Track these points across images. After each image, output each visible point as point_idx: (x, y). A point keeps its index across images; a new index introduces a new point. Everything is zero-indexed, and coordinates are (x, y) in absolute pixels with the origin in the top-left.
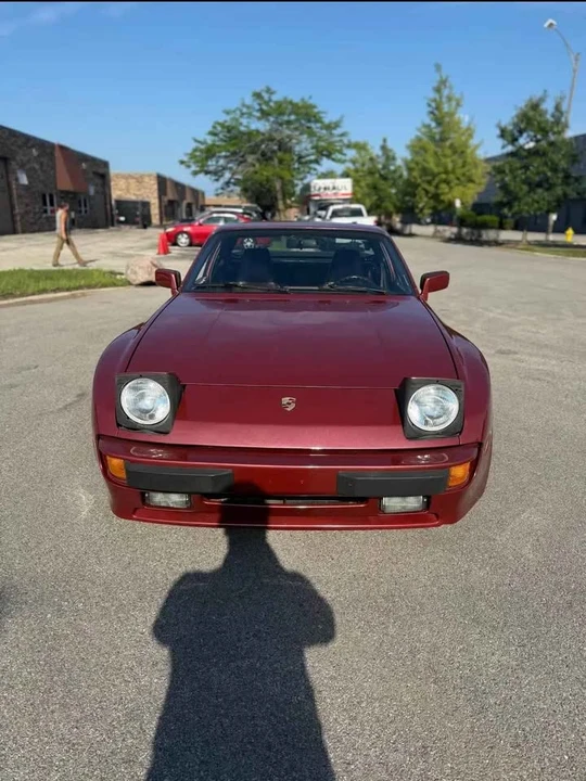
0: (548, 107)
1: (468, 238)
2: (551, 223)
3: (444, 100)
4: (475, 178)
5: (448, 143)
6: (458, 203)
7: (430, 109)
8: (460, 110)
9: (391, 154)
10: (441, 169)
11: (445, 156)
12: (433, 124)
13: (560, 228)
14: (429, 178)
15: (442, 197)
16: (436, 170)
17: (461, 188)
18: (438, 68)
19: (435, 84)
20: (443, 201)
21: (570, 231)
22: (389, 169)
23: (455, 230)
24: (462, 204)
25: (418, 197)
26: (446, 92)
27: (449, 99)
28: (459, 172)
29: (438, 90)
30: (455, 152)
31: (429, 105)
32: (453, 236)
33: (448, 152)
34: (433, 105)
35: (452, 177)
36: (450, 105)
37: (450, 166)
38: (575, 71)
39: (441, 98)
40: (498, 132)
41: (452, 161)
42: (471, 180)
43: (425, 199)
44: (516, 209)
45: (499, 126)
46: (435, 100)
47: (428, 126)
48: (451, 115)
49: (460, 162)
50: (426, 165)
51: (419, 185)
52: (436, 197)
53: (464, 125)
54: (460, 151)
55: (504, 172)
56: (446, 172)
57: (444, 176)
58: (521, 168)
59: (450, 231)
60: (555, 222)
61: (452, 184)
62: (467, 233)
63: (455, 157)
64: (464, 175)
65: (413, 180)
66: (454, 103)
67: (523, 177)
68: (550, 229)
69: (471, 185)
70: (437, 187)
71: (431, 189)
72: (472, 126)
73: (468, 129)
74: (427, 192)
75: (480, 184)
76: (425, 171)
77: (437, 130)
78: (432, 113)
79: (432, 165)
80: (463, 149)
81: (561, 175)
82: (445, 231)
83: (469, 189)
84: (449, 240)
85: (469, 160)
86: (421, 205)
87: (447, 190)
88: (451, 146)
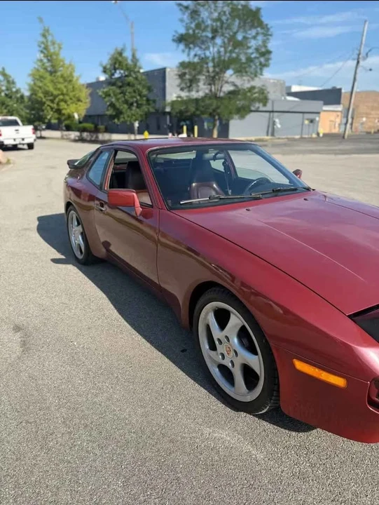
0: (128, 54)
1: (88, 139)
2: (136, 128)
3: (49, 43)
4: (82, 99)
5: (59, 74)
6: (76, 116)
7: (41, 49)
8: (62, 51)
9: (11, 79)
10: (60, 93)
11: (59, 83)
12: (45, 60)
13: (141, 132)
14: (51, 98)
15: (64, 112)
16: (56, 93)
17: (74, 105)
18: (41, 20)
19: (42, 32)
20: (64, 114)
21: (146, 133)
22: (11, 90)
23: (77, 134)
24: (79, 116)
25: (45, 111)
26: (50, 38)
27: (53, 43)
28: (71, 94)
29: (44, 36)
30: (65, 81)
31: (40, 46)
32: (77, 138)
33: (61, 80)
34: (43, 46)
35: (67, 98)
36: (54, 48)
37: (65, 90)
38: (132, 34)
39: (47, 41)
40: (101, 69)
41: (65, 87)
42: (79, 100)
43: (52, 113)
44: (122, 120)
45: (101, 65)
46: (43, 43)
47: (41, 61)
48: (57, 55)
49: (70, 87)
50: (47, 89)
51: (45, 103)
52: (59, 111)
53: (67, 62)
54: (68, 80)
55: (109, 95)
56: (63, 94)
57: (61, 97)
58: (121, 93)
59: (74, 134)
60: (138, 127)
61: (69, 103)
62: (87, 136)
63: (66, 84)
64: (74, 96)
65: (40, 99)
66: (56, 46)
67: (123, 99)
68: (136, 132)
69: (80, 103)
70: (58, 104)
71: (55, 106)
72: (73, 64)
73: (70, 65)
74: (52, 108)
75: (86, 103)
76: (46, 93)
77: (48, 64)
78: (42, 52)
79: (51, 88)
80: (70, 78)
81: (145, 98)
82: (70, 135)
83: (80, 106)
84: (75, 141)
85: (76, 86)
86: (49, 117)
87: (66, 107)
88: (62, 76)
